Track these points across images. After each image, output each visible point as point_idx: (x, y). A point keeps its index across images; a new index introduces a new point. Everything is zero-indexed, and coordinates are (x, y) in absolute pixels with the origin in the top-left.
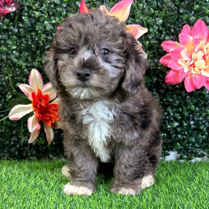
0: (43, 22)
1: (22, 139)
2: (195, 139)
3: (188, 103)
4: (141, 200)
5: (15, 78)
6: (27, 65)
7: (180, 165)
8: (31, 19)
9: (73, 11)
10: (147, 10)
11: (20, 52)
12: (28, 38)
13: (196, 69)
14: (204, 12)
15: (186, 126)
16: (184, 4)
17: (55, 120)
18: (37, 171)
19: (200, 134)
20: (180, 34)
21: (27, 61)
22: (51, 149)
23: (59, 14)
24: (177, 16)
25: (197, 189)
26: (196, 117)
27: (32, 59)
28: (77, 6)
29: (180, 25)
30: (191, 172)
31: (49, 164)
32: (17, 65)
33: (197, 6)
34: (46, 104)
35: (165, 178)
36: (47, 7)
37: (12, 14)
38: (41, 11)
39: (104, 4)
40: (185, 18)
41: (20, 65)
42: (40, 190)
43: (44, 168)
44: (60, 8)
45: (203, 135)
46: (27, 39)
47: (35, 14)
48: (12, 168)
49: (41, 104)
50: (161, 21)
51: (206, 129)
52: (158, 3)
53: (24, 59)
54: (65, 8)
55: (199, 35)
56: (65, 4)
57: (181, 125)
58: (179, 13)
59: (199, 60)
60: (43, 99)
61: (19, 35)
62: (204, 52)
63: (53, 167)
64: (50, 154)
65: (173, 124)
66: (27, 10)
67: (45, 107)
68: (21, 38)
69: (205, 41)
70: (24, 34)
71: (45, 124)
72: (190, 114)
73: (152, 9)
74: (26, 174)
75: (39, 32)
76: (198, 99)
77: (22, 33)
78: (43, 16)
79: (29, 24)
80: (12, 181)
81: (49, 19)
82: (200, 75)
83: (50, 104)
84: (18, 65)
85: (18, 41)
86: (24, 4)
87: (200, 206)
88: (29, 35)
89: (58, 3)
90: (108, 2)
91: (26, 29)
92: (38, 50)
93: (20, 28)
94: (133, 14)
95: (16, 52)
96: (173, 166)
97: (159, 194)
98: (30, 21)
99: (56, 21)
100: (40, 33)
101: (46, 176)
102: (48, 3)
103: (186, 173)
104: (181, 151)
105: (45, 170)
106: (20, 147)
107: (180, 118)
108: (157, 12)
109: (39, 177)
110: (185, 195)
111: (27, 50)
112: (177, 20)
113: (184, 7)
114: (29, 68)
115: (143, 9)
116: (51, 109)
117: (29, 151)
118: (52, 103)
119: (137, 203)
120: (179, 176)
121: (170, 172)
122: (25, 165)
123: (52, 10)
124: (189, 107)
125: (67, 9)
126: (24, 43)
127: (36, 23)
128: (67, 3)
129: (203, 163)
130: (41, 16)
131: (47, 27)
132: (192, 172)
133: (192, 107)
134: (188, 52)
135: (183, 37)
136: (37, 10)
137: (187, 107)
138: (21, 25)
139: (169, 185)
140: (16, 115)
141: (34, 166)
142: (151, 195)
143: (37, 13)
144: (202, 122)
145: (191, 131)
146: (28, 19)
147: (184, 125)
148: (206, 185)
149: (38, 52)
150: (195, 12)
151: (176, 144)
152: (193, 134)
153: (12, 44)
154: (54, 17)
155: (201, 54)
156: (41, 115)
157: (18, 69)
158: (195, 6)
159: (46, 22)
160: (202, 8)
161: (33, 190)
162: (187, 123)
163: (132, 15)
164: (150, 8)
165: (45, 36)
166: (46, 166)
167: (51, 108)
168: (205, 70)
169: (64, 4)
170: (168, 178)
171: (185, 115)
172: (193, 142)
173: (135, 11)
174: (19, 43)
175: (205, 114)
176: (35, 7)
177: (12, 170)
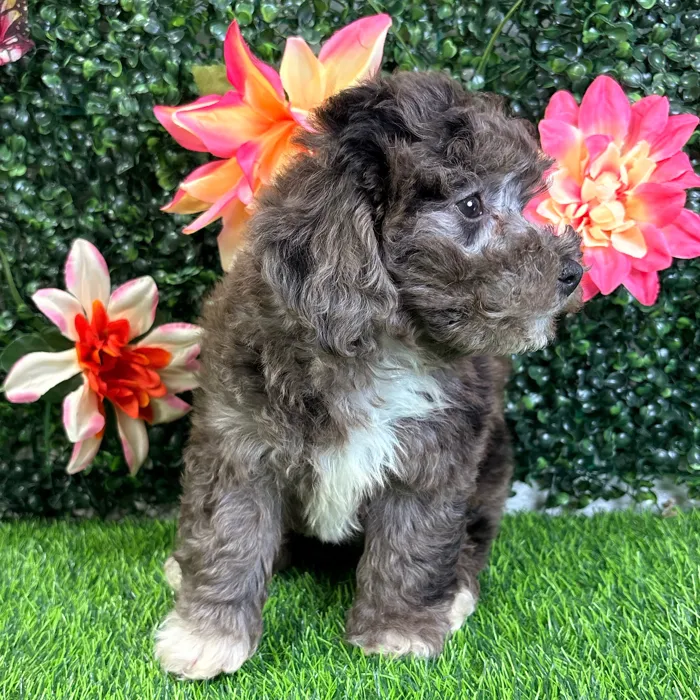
0: (108, 92)
1: (50, 455)
2: (595, 443)
3: (569, 334)
4: (435, 667)
5: (25, 266)
6: (59, 226)
7: (549, 530)
8: (69, 81)
9: (203, 55)
10: (433, 46)
11: (38, 183)
12: (61, 140)
13: (597, 231)
14: (616, 50)
15: (566, 405)
16: (551, 25)
17: (150, 397)
18: (98, 561)
19: (611, 428)
20: (542, 121)
21: (58, 212)
22: (138, 485)
23: (157, 67)
24: (530, 62)
25: (612, 619)
26: (597, 377)
27: (76, 207)
28: (214, 40)
29: (540, 91)
30: (587, 555)
31: (136, 534)
32: (28, 227)
33: (592, 30)
34: (122, 350)
35: (506, 578)
36: (118, 43)
37: (10, 67)
38: (101, 58)
39: (299, 30)
40: (554, 68)
41: (39, 225)
42: (108, 632)
43: (119, 551)
44: (160, 48)
45: (618, 431)
46: (60, 144)
47: (81, 65)
48: (20, 551)
49: (106, 350)
50: (479, 80)
51: (629, 414)
52: (467, 23)
53: (50, 208)
54: (176, 46)
55: (601, 123)
56: (176, 35)
57: (549, 403)
58: (535, 54)
59: (603, 203)
60: (111, 333)
61: (33, 131)
62: (619, 176)
63: (147, 546)
64: (138, 500)
65: (525, 399)
66: (59, 56)
67: (118, 358)
68: (41, 141)
69: (622, 143)
70: (49, 127)
71: (120, 411)
72: (576, 366)
73: (449, 42)
74: (65, 575)
75: (96, 121)
76: (599, 320)
77: (44, 125)
78: (107, 71)
79: (64, 97)
80: (18, 600)
81: (127, 81)
82: (610, 250)
83: (134, 347)
84: (32, 225)
85: (32, 151)
86: (48, 35)
87: (627, 686)
88: (66, 129)
89: (155, 32)
90: (312, 24)
91: (54, 114)
92: (92, 176)
93: (37, 109)
94: (391, 60)
95: (24, 185)
96: (528, 532)
97: (491, 642)
98: (68, 88)
99: (147, 86)
100: (98, 126)
101: (125, 582)
102: (125, 32)
103: (571, 559)
104: (550, 482)
105: (123, 559)
106: (44, 480)
107: (545, 379)
108: (465, 54)
109: (104, 583)
110: (575, 642)
111: (58, 180)
112: (529, 75)
113: (551, 35)
114: (68, 236)
115: (422, 44)
116: (136, 363)
117: (72, 494)
118: (140, 344)
119: (422, 680)
120: (550, 569)
121: (520, 557)
122: (62, 538)
123: (136, 52)
124: (573, 345)
125: (183, 49)
126: (48, 158)
127: (85, 95)
128: (182, 31)
129: (619, 518)
130: (102, 73)
131: (120, 106)
132: (590, 555)
133: (582, 344)
134: (569, 178)
135: (552, 130)
136: (87, 54)
137: (567, 347)
138: (38, 102)
139: (520, 605)
140: (26, 384)
141: (87, 542)
142: (468, 647)
143: (88, 64)
144: (615, 391)
145: (579, 418)
146: (60, 81)
147: (559, 403)
148: (639, 605)
149: (94, 184)
150: (586, 50)
151: (535, 462)
152: (587, 430)
153: (12, 161)
154: (143, 75)
155: (609, 184)
156: (104, 385)
157: (33, 239)
158: (585, 33)
159: (117, 90)
160: (607, 37)
161: (88, 633)
162: (566, 396)
163: (388, 63)
164: (445, 39)
165: (114, 133)
166: (126, 539)
167: (136, 360)
168: (623, 233)
169: (172, 34)
170: (515, 577)
171: (560, 369)
172: (587, 454)
173: (396, 50)
174: (34, 156)
175: (625, 367)
176: (82, 43)
177: (20, 559)
